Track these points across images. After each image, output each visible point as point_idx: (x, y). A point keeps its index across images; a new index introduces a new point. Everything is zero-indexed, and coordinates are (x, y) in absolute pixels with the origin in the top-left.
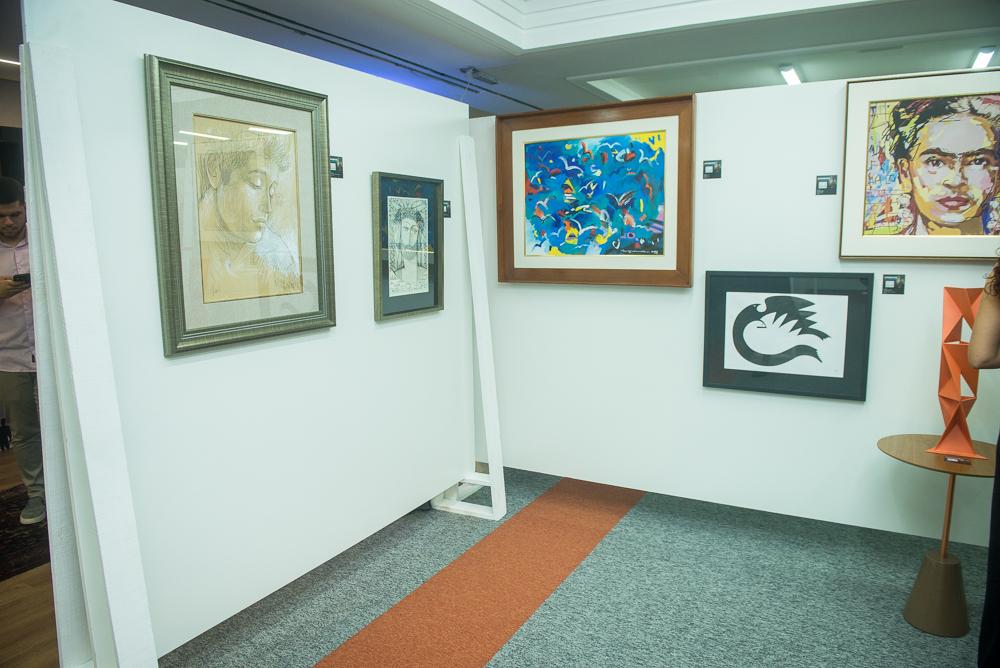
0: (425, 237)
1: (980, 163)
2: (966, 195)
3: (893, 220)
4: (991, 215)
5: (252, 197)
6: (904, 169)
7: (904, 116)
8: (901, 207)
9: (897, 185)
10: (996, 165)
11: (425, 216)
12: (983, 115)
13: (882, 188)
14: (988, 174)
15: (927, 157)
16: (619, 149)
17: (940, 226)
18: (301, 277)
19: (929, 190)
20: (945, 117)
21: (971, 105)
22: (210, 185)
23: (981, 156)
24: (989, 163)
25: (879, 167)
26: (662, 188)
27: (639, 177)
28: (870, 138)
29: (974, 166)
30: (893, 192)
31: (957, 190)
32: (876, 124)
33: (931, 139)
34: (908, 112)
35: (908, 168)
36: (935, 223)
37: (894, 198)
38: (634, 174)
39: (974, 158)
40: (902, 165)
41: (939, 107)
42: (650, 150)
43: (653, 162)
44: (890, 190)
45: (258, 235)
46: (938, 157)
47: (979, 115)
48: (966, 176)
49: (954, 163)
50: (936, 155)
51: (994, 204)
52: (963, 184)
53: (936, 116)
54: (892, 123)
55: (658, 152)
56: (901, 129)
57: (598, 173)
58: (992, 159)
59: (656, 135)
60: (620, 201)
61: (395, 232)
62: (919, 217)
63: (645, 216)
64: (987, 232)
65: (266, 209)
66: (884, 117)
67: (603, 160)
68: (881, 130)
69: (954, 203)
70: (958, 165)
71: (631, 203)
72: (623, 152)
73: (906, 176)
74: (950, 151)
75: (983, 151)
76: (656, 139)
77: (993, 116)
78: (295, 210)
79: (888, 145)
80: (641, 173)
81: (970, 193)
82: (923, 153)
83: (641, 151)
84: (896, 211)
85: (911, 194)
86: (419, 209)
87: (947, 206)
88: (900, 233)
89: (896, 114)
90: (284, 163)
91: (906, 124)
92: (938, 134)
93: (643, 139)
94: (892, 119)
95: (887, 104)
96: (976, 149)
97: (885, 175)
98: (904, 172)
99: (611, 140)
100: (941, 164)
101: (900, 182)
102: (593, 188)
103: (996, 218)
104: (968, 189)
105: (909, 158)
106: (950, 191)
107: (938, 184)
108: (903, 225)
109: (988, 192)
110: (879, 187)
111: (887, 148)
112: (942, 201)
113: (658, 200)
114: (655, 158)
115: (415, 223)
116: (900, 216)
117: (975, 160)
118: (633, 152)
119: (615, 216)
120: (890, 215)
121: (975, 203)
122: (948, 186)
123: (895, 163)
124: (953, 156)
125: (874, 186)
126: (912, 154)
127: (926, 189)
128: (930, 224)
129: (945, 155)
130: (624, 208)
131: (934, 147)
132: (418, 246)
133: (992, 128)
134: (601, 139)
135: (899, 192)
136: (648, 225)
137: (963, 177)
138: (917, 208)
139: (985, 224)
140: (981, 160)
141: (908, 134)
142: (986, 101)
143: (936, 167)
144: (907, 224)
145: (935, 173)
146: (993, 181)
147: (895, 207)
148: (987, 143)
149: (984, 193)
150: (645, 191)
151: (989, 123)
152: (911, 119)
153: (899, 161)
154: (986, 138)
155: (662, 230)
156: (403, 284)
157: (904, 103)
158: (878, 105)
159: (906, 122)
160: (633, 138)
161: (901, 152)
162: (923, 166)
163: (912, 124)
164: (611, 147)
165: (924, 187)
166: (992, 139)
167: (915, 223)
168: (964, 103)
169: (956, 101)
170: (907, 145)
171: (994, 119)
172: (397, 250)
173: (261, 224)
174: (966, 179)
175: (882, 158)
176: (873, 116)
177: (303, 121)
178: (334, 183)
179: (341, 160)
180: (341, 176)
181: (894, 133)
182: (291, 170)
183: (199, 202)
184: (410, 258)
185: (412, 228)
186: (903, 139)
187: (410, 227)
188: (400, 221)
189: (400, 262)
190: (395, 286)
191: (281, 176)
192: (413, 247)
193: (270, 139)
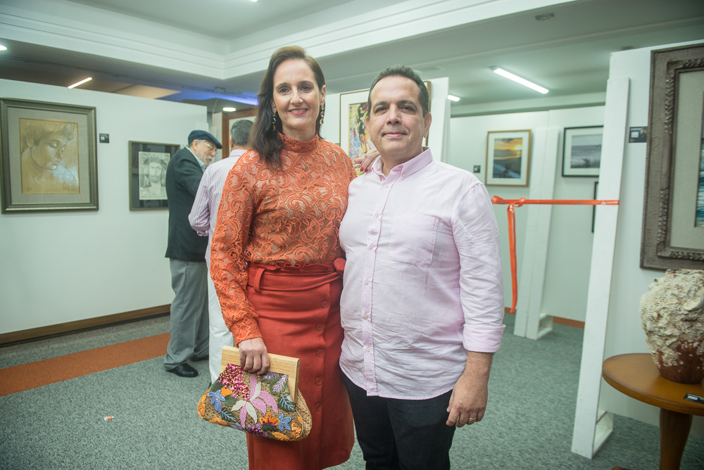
5: (51, 151)
6: (363, 139)
7: (362, 112)
9: (360, 149)
11: (168, 162)
18: (79, 186)
22: (28, 146)
25: (354, 139)
28: (350, 123)
32: (352, 116)
34: (363, 109)
40: (362, 137)
44: (358, 151)
45: (55, 167)
54: (358, 115)
56: (361, 119)
61: (143, 169)
65: (58, 155)
66: (355, 112)
68: (354, 119)
73: (363, 143)
78: (77, 157)
79: (357, 126)
86: (163, 158)
89: (359, 111)
90: (71, 137)
94: (358, 113)
95: (356, 105)
97: (356, 143)
98: (363, 141)
101: (362, 146)
105: (364, 134)
110: (354, 149)
111: (356, 129)
115: (159, 165)
123: (359, 137)
125: (352, 149)
126: (365, 132)
132: (162, 177)
141: (364, 121)
152: (364, 113)
153: (361, 135)
156: (150, 194)
157: (362, 105)
158: (352, 106)
159: (363, 115)
161: (362, 131)
163: (365, 116)
170: (363, 127)
172: (146, 178)
173: (56, 162)
175: (355, 134)
176: (351, 112)
177: (82, 119)
178: (100, 145)
179: (108, 135)
180: (108, 142)
181: (359, 121)
182: (74, 140)
183: (21, 153)
184: (156, 182)
185: (157, 167)
186: (362, 124)
187: (155, 167)
188: (149, 164)
189: (147, 183)
190: (144, 195)
191: (69, 142)
192: (157, 177)
193: (62, 127)
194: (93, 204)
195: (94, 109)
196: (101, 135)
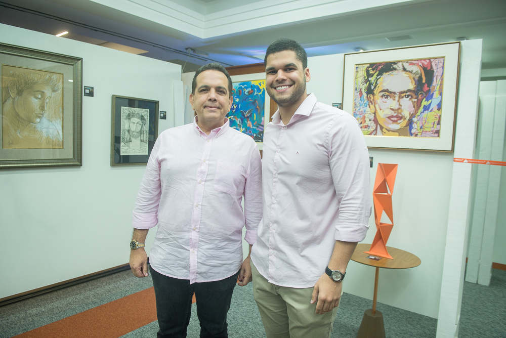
0: (146, 128)
1: (407, 97)
2: (401, 114)
3: (366, 127)
4: (413, 126)
5: (35, 102)
6: (371, 100)
7: (371, 72)
8: (370, 120)
9: (368, 109)
10: (416, 98)
11: (147, 118)
12: (409, 71)
13: (361, 110)
14: (412, 103)
15: (382, 93)
16: (246, 88)
17: (389, 131)
18: (63, 141)
19: (383, 111)
20: (391, 72)
21: (403, 66)
22: (10, 96)
23: (408, 93)
24: (412, 97)
25: (359, 99)
26: (263, 108)
27: (254, 103)
28: (356, 83)
29: (405, 99)
30: (366, 112)
31: (396, 111)
32: (358, 76)
33: (384, 84)
34: (373, 70)
35: (373, 100)
36: (386, 129)
37: (366, 115)
38: (252, 101)
39: (405, 94)
40: (370, 98)
41: (388, 67)
42: (259, 89)
43: (260, 95)
44: (365, 111)
45: (38, 120)
46: (387, 94)
47: (407, 71)
48: (401, 104)
49: (395, 97)
50: (386, 93)
51: (415, 119)
52: (399, 109)
53: (386, 71)
54: (365, 75)
55: (262, 90)
56: (370, 79)
57: (237, 100)
58: (413, 95)
59: (262, 81)
60: (246, 114)
61: (125, 124)
62: (378, 126)
63: (256, 122)
64: (411, 134)
65: (42, 108)
66: (362, 73)
67: (240, 93)
68: (361, 80)
69: (395, 119)
70: (397, 98)
71: (250, 116)
72: (248, 90)
73: (372, 104)
74: (393, 91)
75: (409, 91)
76: (262, 83)
77: (414, 72)
78: (61, 110)
79: (364, 87)
80: (255, 100)
81: (403, 113)
82: (380, 92)
83: (256, 89)
84: (368, 122)
85: (375, 113)
86: (143, 114)
87: (392, 120)
88: (369, 134)
89: (368, 71)
90: (56, 88)
91: (372, 76)
92: (388, 81)
93: (256, 83)
94: (366, 73)
95: (364, 65)
96: (406, 90)
97: (362, 103)
98: (371, 102)
99: (243, 83)
100: (389, 98)
101: (369, 107)
102: (235, 107)
103: (416, 127)
104: (402, 111)
105: (373, 94)
106: (393, 112)
107: (387, 108)
108: (371, 130)
109: (411, 113)
110: (359, 109)
111: (363, 89)
112: (389, 118)
113: (262, 114)
114: (261, 93)
115: (140, 121)
116: (369, 125)
117: (405, 96)
118: (252, 90)
119: (244, 122)
120: (364, 125)
121: (405, 119)
122: (392, 109)
123: (367, 97)
124: (395, 93)
125: (357, 109)
126: (375, 92)
127: (382, 111)
128: (384, 130)
129: (391, 92)
130: (248, 118)
131: (385, 88)
132: (141, 132)
133: (414, 78)
134: (239, 83)
135: (369, 112)
136: (257, 127)
137: (400, 105)
138: (377, 121)
139: (410, 130)
140: (408, 96)
141: (373, 81)
142: (411, 64)
143: (386, 99)
144: (373, 130)
145: (386, 102)
146: (414, 107)
147: (367, 120)
148: (412, 86)
149: (410, 114)
150: (257, 109)
151: (412, 76)
152: (374, 73)
153: (369, 95)
154: (411, 84)
155: (263, 130)
156: (130, 149)
157: (372, 65)
158: (359, 66)
159: (372, 75)
160: (253, 83)
161: (370, 91)
162: (380, 98)
163: (375, 76)
164: (243, 87)
165: (381, 110)
166: (414, 84)
167: (376, 129)
168: (400, 65)
169: (396, 64)
170: (372, 87)
171: (415, 73)
172: (127, 133)
173: (40, 115)
174: (401, 106)
175: (361, 94)
176: (357, 72)
177: (68, 70)
178: (85, 98)
179: (93, 88)
180: (93, 96)
181: (367, 81)
182: (59, 91)
183: (3, 103)
184: (136, 137)
185: (138, 123)
186: (370, 84)
187: (136, 122)
188: (130, 119)
189: (128, 139)
190: (125, 150)
191: (54, 94)
192: (138, 132)
193: (47, 77)
194: (76, 161)
195: (81, 59)
196: (86, 88)
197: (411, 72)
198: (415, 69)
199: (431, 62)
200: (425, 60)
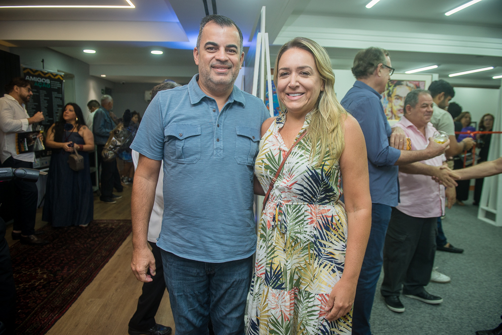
7: (390, 84)
17: (399, 117)
19: (396, 107)
40: (389, 99)
41: (399, 83)
50: (398, 97)
62: (393, 115)
69: (402, 111)
74: (401, 96)
77: (412, 87)
82: (395, 96)
92: (398, 91)
101: (389, 104)
107: (398, 105)
112: (399, 110)
122: (401, 106)
126: (392, 96)
131: (397, 94)
142: (410, 83)
145: (397, 102)
157: (391, 81)
161: (389, 95)
162: (395, 99)
163: (392, 87)
168: (405, 82)
197: (410, 87)
198: (412, 85)
199: (419, 83)
200: (417, 81)
